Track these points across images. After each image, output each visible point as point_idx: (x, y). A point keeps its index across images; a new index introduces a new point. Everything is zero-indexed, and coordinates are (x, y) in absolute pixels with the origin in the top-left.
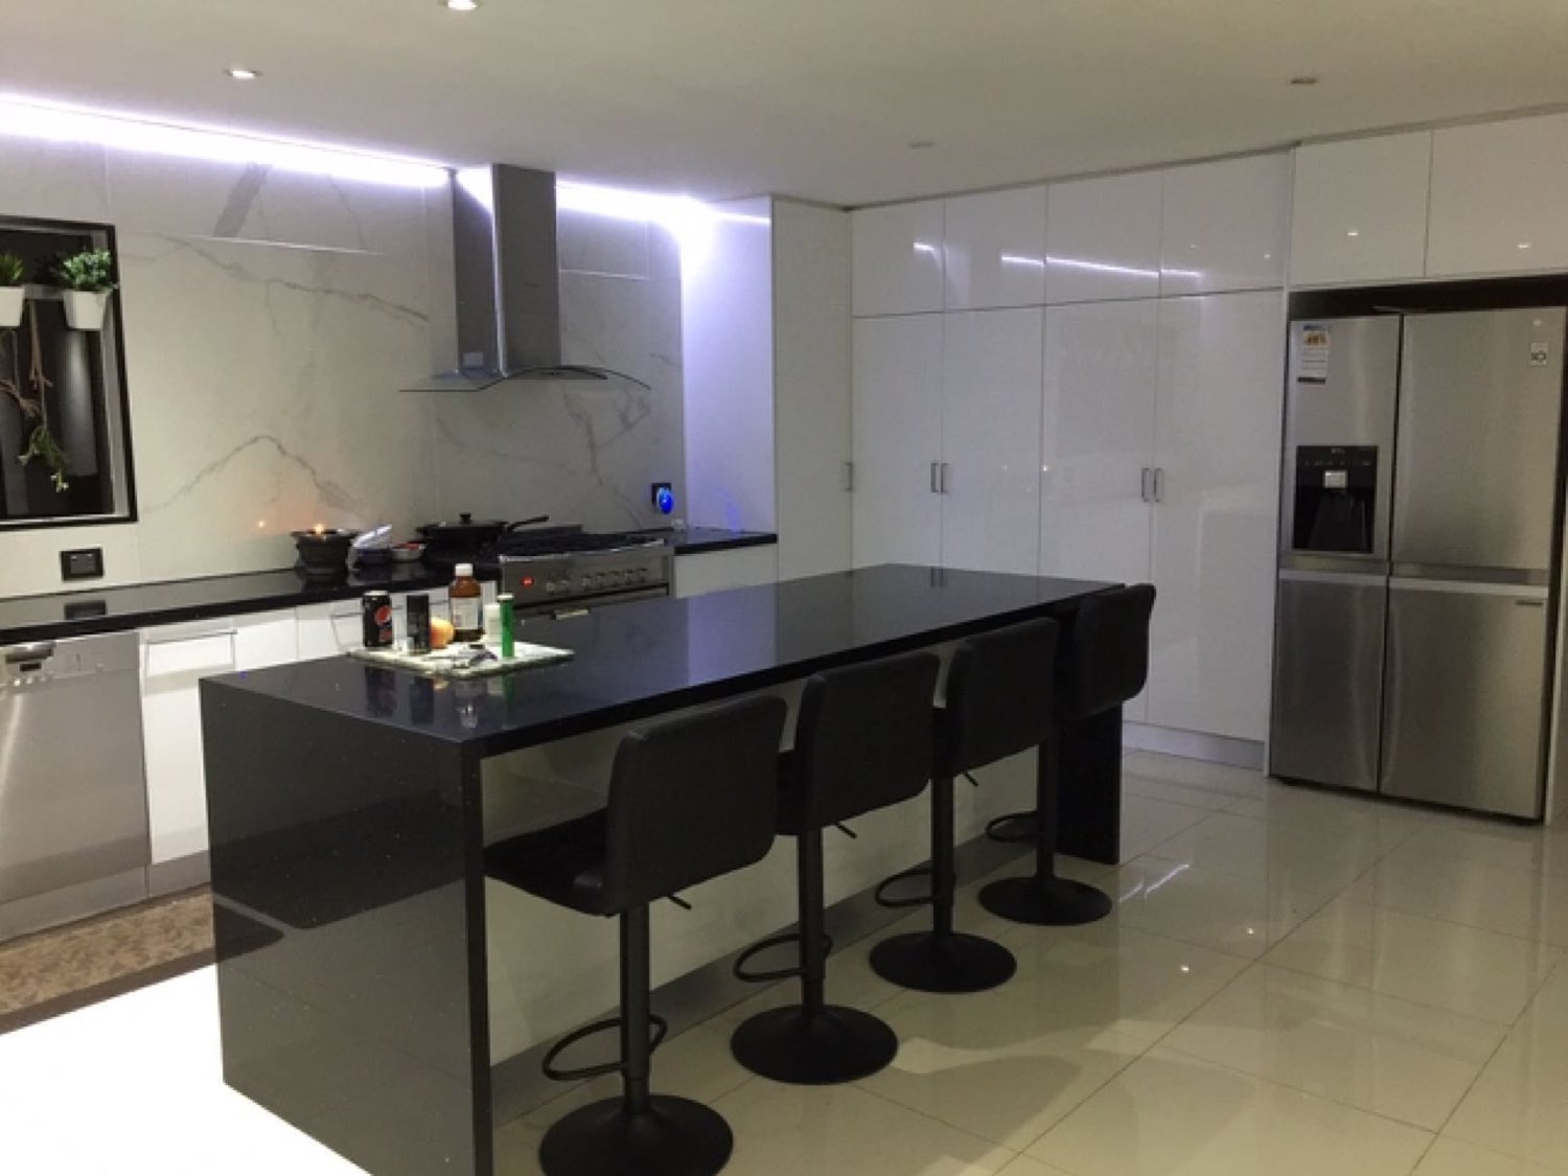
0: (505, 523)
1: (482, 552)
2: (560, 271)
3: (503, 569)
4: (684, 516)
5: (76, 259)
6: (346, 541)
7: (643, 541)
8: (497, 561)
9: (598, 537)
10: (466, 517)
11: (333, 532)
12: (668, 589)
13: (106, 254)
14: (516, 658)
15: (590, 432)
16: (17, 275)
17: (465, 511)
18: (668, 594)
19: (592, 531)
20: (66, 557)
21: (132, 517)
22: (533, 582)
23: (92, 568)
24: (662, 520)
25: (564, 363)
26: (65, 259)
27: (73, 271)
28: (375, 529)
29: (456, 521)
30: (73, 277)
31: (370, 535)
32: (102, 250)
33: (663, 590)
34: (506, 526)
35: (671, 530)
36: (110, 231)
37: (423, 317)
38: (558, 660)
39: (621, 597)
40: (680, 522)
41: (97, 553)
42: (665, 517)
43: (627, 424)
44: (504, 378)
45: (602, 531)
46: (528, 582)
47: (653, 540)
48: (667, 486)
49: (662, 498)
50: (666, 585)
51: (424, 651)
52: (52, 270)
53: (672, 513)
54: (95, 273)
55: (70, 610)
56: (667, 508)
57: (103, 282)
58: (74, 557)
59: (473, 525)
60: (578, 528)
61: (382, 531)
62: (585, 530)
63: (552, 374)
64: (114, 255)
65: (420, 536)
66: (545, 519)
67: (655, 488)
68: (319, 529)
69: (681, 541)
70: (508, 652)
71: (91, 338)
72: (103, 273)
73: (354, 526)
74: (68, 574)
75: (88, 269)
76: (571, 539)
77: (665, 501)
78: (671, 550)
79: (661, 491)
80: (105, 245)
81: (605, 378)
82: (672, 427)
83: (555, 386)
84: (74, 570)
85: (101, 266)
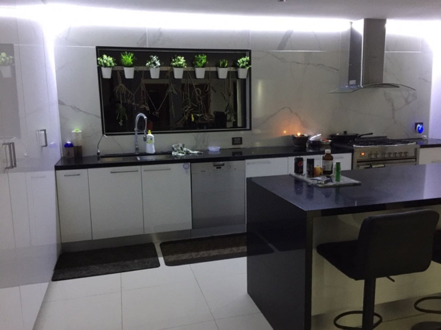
0: (359, 134)
1: (348, 143)
2: (385, 52)
3: (355, 149)
4: (427, 134)
5: (241, 60)
6: (307, 138)
7: (408, 142)
8: (353, 147)
9: (392, 140)
10: (345, 132)
11: (303, 135)
12: (416, 160)
13: (248, 58)
14: (340, 182)
15: (393, 105)
16: (226, 65)
17: (345, 130)
18: (416, 161)
19: (390, 138)
20: (233, 139)
21: (250, 129)
22: (365, 154)
23: (239, 142)
24: (418, 135)
25: (384, 83)
26: (238, 60)
27: (240, 63)
28: (316, 135)
29: (342, 133)
30: (240, 64)
31: (315, 137)
32: (247, 57)
33: (414, 160)
34: (358, 136)
35: (421, 139)
36: (250, 51)
37: (338, 70)
38: (355, 185)
39: (397, 161)
40: (425, 136)
41: (241, 138)
42: (420, 134)
43: (407, 102)
44: (361, 88)
45: (394, 138)
46: (363, 154)
47: (412, 142)
48: (421, 124)
49: (419, 128)
50: (415, 158)
51: (312, 176)
52: (235, 63)
53: (422, 133)
54: (245, 63)
55: (234, 154)
56: (421, 131)
57: (247, 65)
58: (235, 139)
59: (347, 135)
60: (386, 137)
61: (318, 135)
62: (388, 138)
63: (379, 86)
64: (250, 58)
65: (331, 138)
66: (372, 134)
67: (416, 124)
68: (299, 134)
69: (425, 143)
70: (338, 180)
71: (244, 81)
72: (247, 63)
73: (310, 133)
74: (233, 143)
75: (243, 62)
76: (382, 141)
77: (420, 129)
78: (418, 146)
79: (419, 125)
80: (248, 55)
81: (399, 87)
82: (425, 103)
83: (381, 90)
84: (235, 143)
85: (247, 61)
